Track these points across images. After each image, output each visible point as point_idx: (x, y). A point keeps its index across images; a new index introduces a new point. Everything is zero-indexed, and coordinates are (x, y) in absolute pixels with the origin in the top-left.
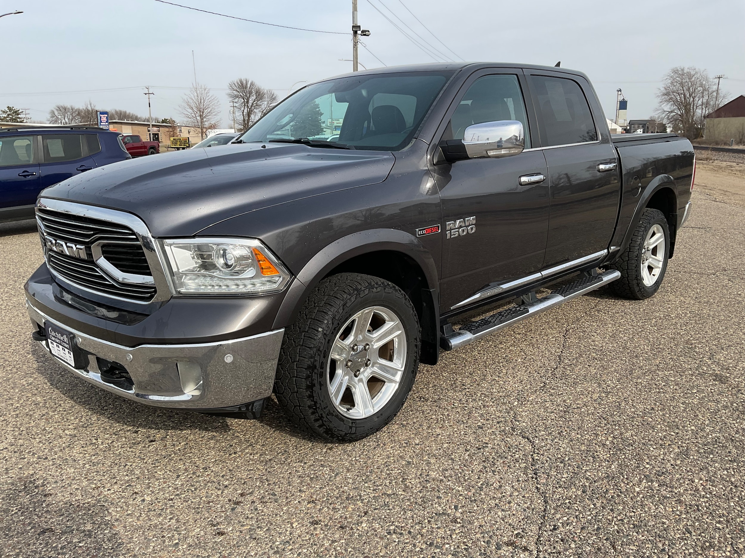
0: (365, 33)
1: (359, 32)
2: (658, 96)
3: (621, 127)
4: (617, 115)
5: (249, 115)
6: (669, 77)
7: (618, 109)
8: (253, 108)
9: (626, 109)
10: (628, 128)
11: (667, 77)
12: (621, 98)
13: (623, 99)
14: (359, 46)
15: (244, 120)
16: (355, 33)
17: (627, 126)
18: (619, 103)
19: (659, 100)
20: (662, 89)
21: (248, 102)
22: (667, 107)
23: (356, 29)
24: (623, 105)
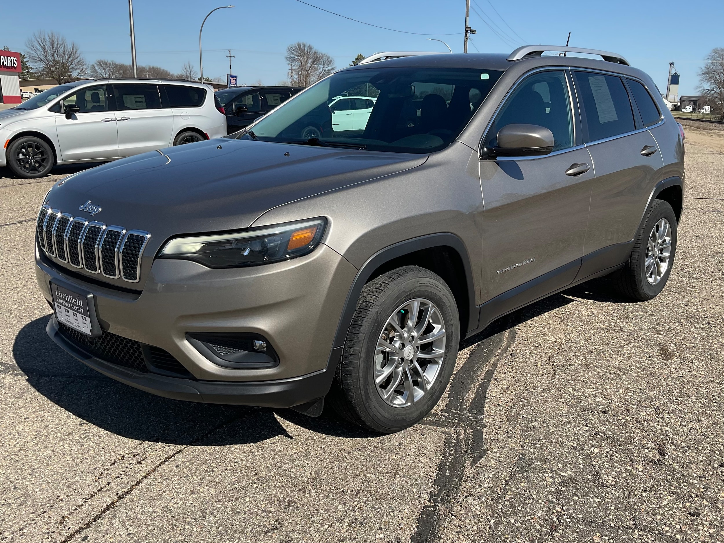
2: (700, 75)
3: (671, 102)
4: (668, 90)
6: (710, 57)
7: (669, 83)
9: (678, 84)
10: (679, 104)
11: (708, 57)
12: (673, 72)
13: (675, 73)
17: (678, 102)
18: (670, 76)
19: (700, 78)
20: (704, 68)
22: (707, 86)
24: (675, 79)
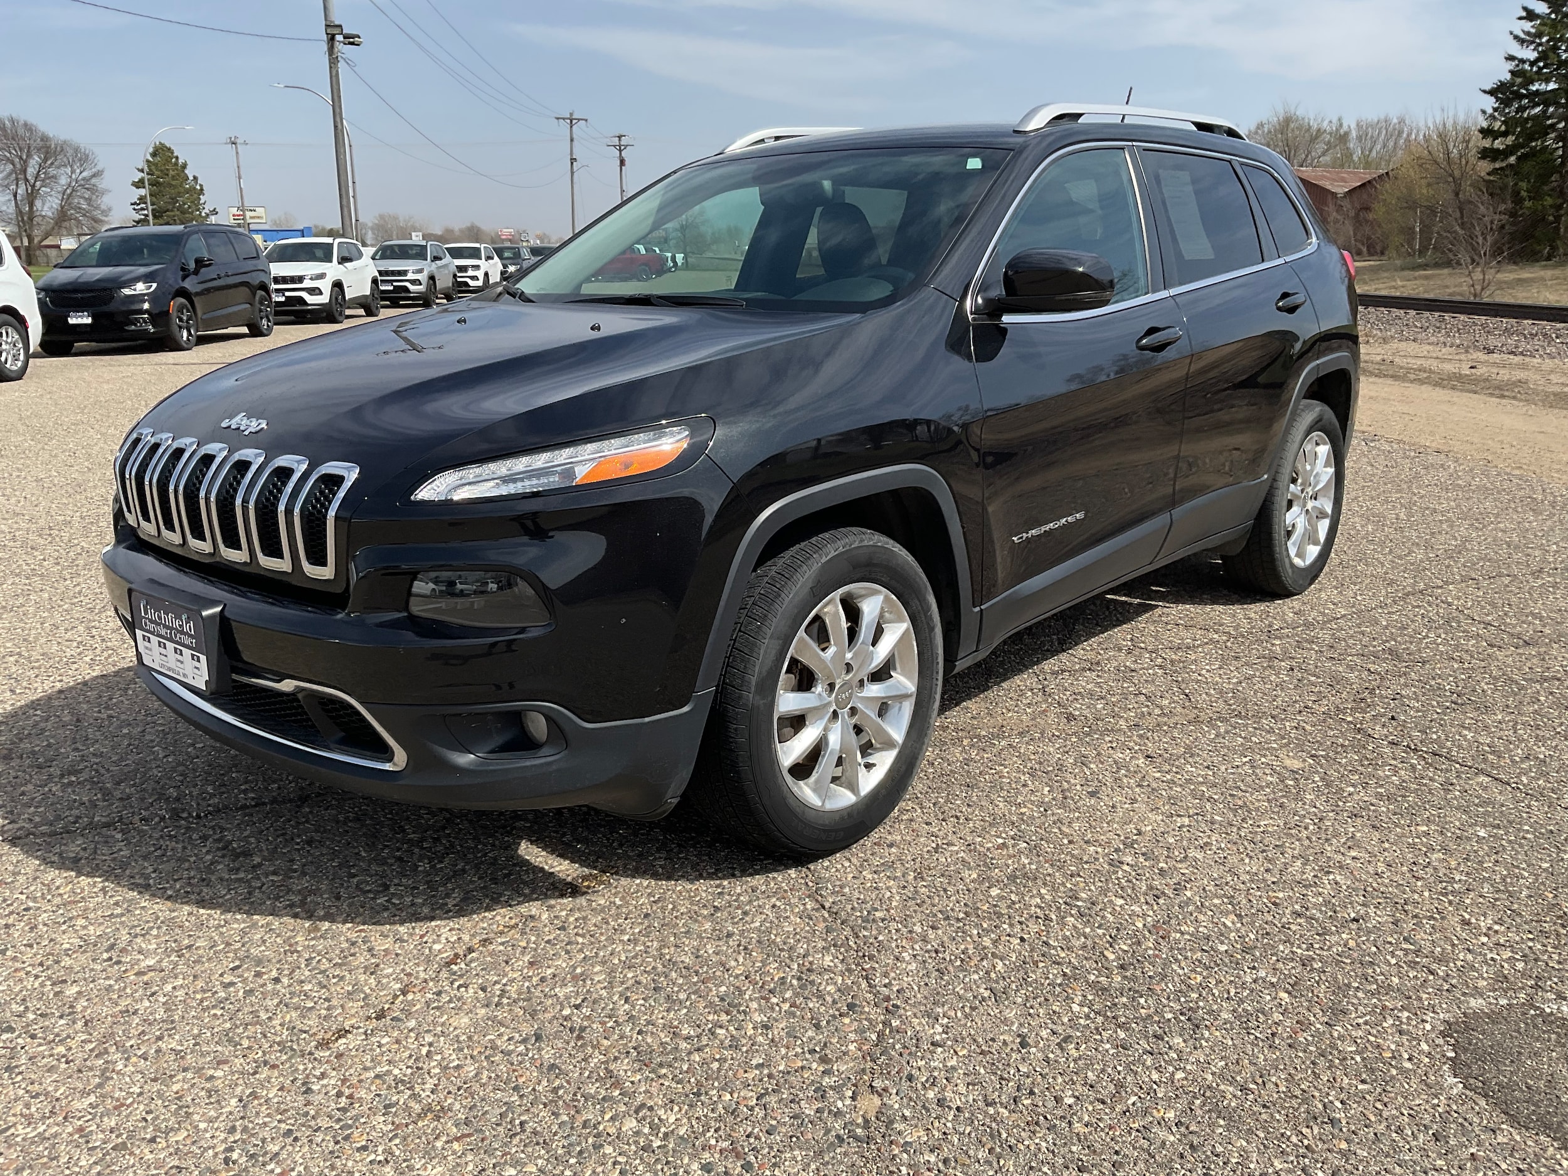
0: (351, 40)
1: (339, 38)
5: (31, 197)
8: (38, 184)
14: (341, 65)
15: (19, 212)
16: (332, 38)
21: (25, 171)
23: (333, 31)
